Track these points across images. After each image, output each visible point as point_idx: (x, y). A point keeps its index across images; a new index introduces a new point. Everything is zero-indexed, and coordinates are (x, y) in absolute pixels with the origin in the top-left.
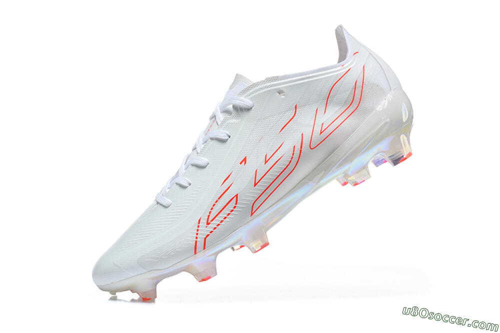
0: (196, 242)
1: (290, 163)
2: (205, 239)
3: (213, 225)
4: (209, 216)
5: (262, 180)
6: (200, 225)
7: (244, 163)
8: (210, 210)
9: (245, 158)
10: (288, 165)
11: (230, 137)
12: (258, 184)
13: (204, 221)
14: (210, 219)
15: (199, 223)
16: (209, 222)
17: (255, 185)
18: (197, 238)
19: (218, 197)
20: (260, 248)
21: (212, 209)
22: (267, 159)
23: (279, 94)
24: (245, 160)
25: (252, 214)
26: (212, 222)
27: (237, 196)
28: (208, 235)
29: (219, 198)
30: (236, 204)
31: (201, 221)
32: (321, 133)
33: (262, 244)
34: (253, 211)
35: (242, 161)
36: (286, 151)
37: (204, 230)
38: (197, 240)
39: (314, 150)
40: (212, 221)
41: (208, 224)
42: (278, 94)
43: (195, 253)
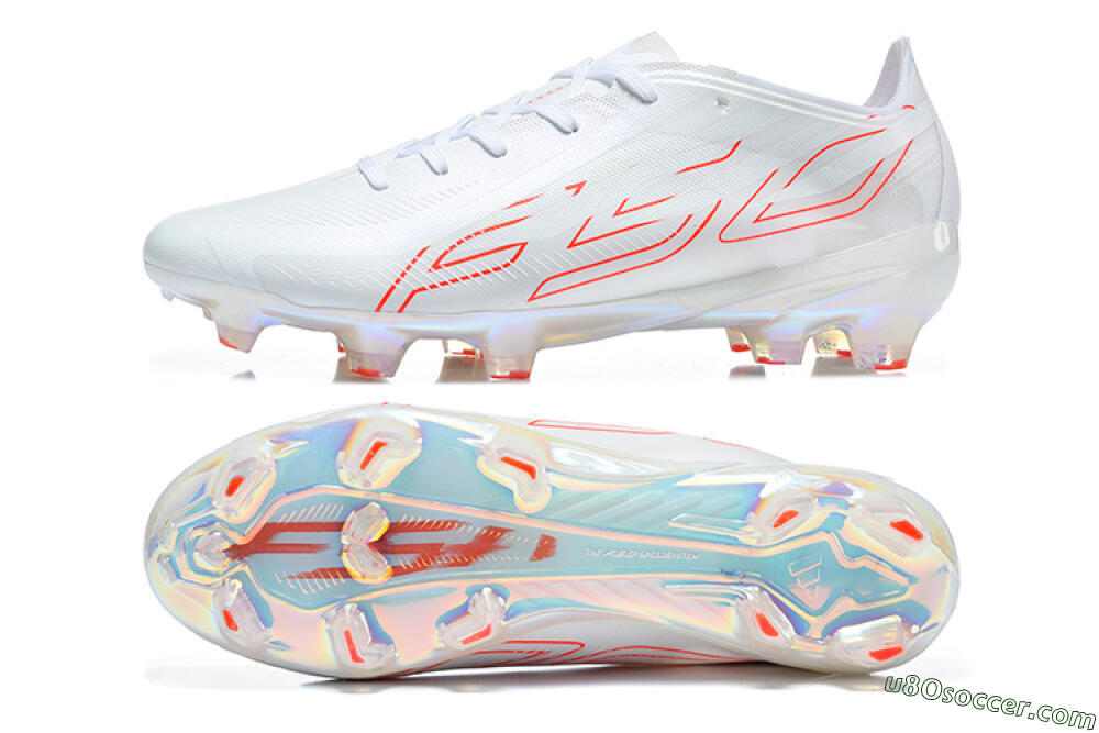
0: (393, 287)
1: (663, 242)
2: (414, 293)
3: (442, 274)
4: (446, 253)
5: (590, 244)
6: (419, 259)
7: (574, 190)
8: (455, 243)
9: (583, 183)
10: (658, 245)
11: (575, 131)
12: (579, 247)
13: (430, 257)
14: (446, 260)
15: (419, 255)
16: (441, 263)
17: (572, 245)
18: (398, 281)
19: (487, 227)
20: (507, 374)
21: (460, 242)
22: (624, 209)
23: (720, 103)
24: (579, 186)
25: (532, 298)
26: (447, 269)
27: (524, 245)
28: (424, 289)
29: (487, 230)
30: (513, 261)
31: (425, 253)
32: (757, 220)
33: (515, 369)
34: (538, 294)
35: (573, 187)
36: (669, 215)
37: (421, 275)
38: (397, 286)
39: (723, 244)
40: (446, 265)
41: (436, 266)
42: (716, 103)
43: (378, 309)
